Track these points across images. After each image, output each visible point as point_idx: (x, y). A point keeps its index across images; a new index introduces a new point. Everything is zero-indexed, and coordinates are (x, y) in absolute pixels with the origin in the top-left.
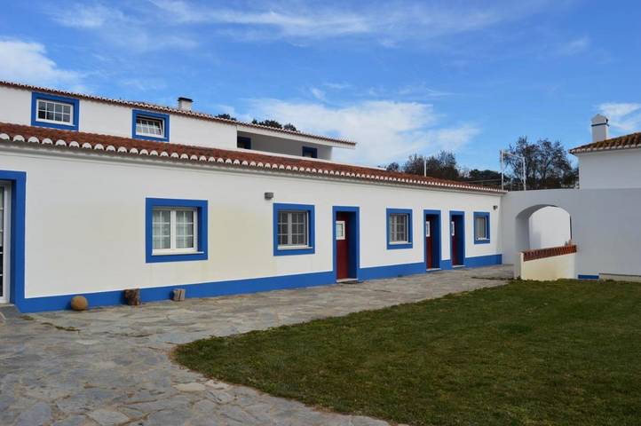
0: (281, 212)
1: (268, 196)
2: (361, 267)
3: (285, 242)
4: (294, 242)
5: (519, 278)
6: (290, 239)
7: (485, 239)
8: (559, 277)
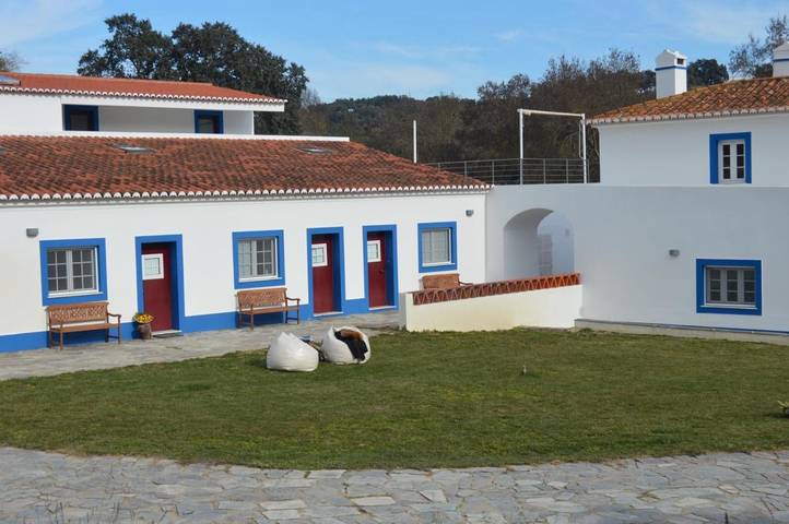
0: (53, 255)
1: (31, 233)
2: (186, 315)
3: (63, 286)
4: (77, 285)
5: (404, 328)
6: (70, 283)
7: (450, 263)
8: (517, 325)
